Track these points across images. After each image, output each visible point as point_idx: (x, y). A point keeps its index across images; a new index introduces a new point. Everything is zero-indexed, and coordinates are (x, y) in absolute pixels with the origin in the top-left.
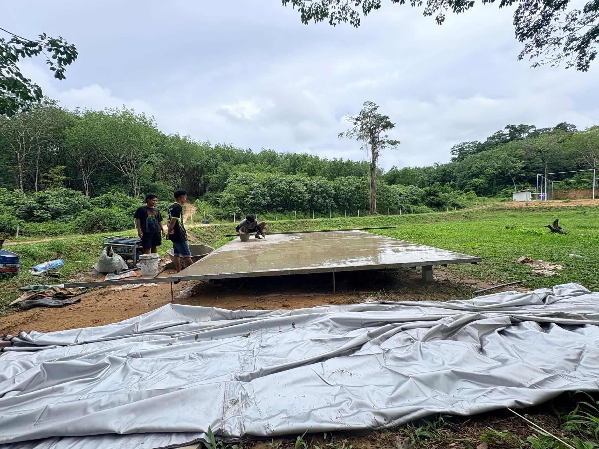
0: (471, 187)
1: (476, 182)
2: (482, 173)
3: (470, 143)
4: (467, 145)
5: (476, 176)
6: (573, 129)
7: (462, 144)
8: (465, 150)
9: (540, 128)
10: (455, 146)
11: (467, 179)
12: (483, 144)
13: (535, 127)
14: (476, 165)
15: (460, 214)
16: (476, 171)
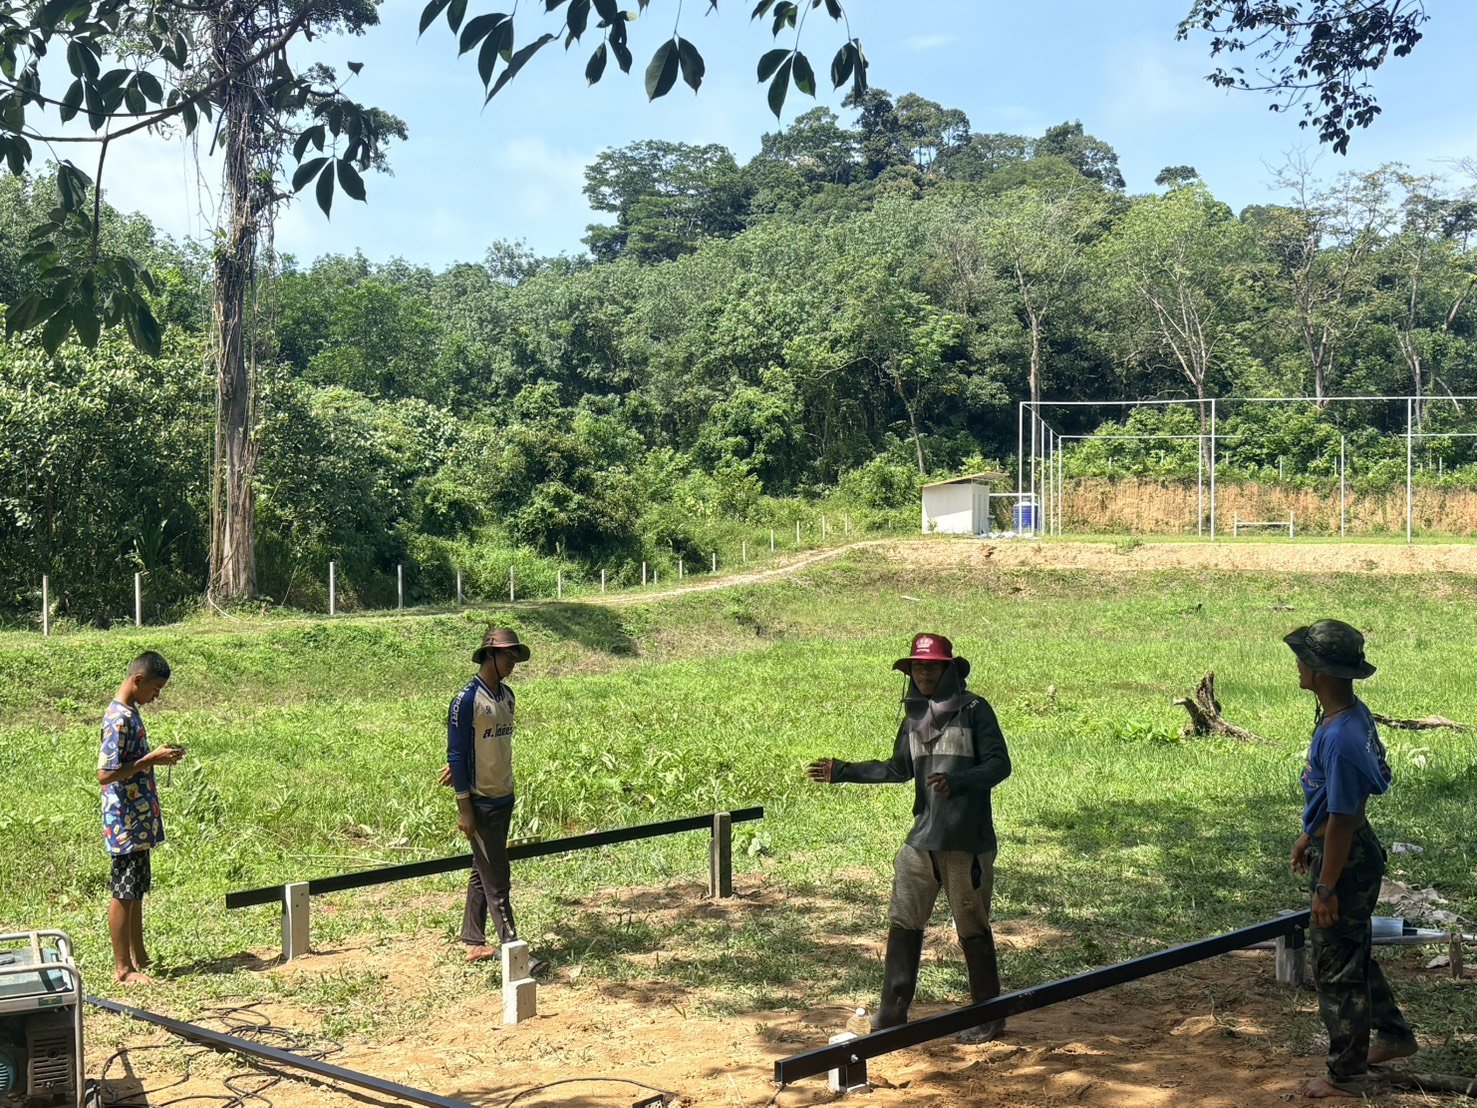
0: (727, 435)
1: (751, 405)
2: (769, 354)
3: (687, 156)
4: (668, 161)
5: (748, 365)
6: (1107, 164)
7: (645, 152)
8: (661, 187)
9: (983, 132)
10: (607, 157)
11: (701, 381)
12: (745, 172)
13: (965, 122)
14: (744, 304)
15: (715, 602)
16: (746, 337)
